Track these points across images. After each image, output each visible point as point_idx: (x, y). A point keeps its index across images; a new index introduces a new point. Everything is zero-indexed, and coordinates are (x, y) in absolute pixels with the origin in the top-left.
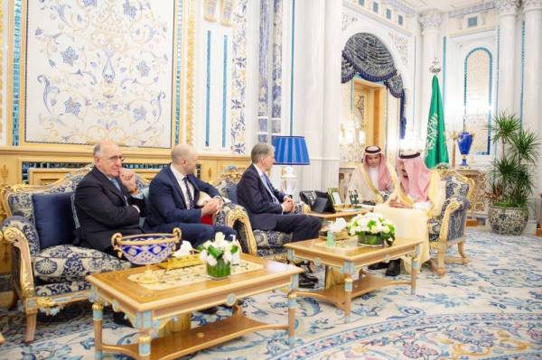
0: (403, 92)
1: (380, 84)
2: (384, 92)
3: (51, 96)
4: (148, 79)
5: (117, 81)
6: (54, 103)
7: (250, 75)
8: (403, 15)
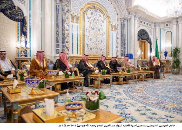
0: (151, 42)
1: (146, 41)
2: (146, 42)
3: (88, 47)
4: (102, 43)
5: (98, 44)
6: (88, 48)
7: (119, 41)
8: (151, 24)
